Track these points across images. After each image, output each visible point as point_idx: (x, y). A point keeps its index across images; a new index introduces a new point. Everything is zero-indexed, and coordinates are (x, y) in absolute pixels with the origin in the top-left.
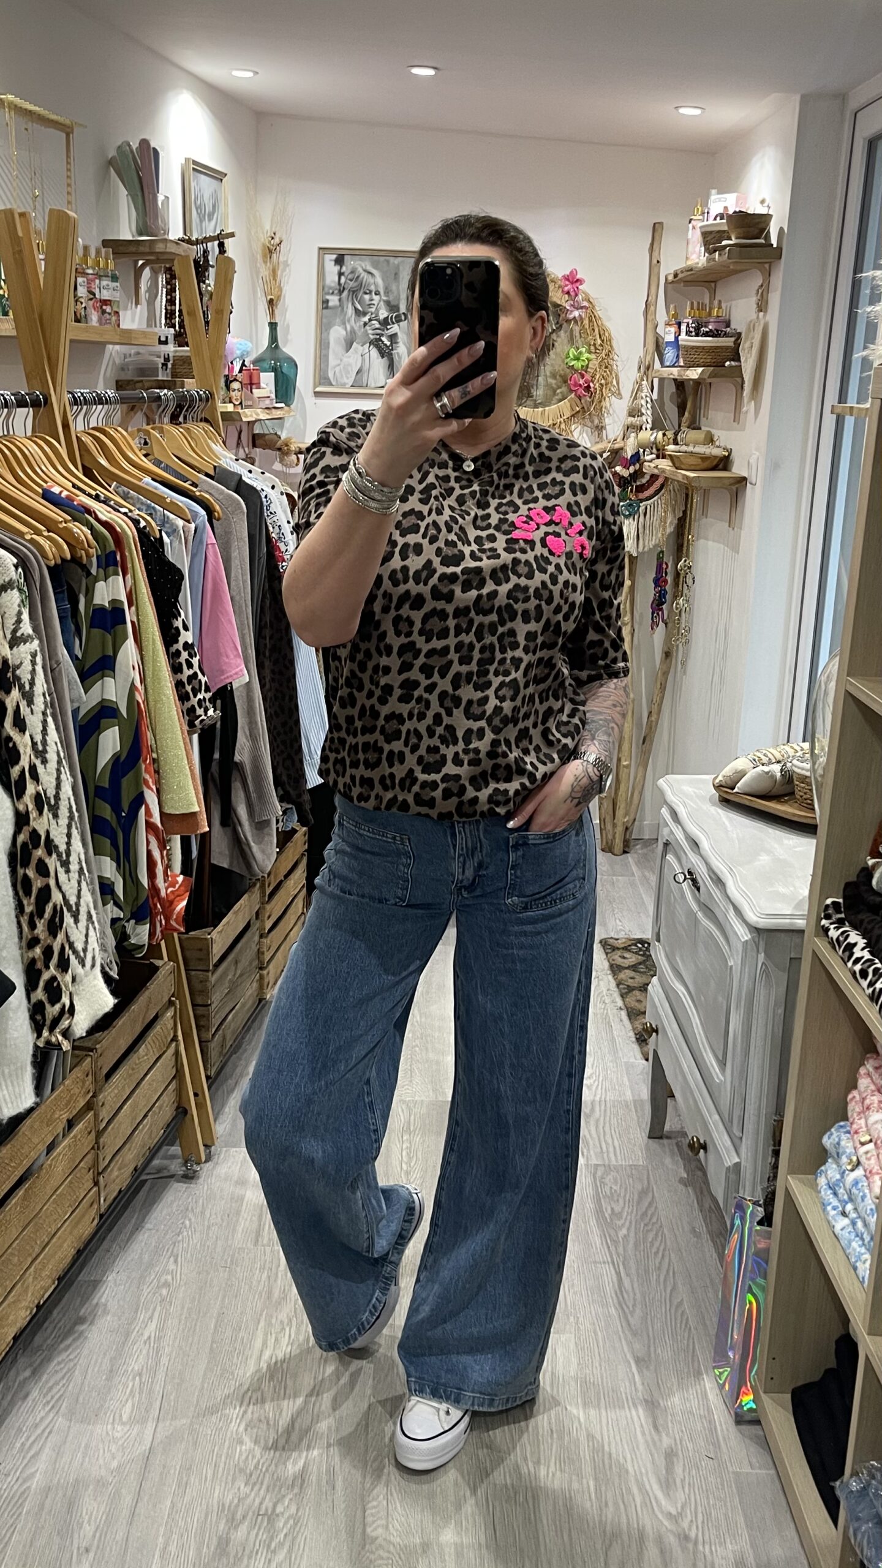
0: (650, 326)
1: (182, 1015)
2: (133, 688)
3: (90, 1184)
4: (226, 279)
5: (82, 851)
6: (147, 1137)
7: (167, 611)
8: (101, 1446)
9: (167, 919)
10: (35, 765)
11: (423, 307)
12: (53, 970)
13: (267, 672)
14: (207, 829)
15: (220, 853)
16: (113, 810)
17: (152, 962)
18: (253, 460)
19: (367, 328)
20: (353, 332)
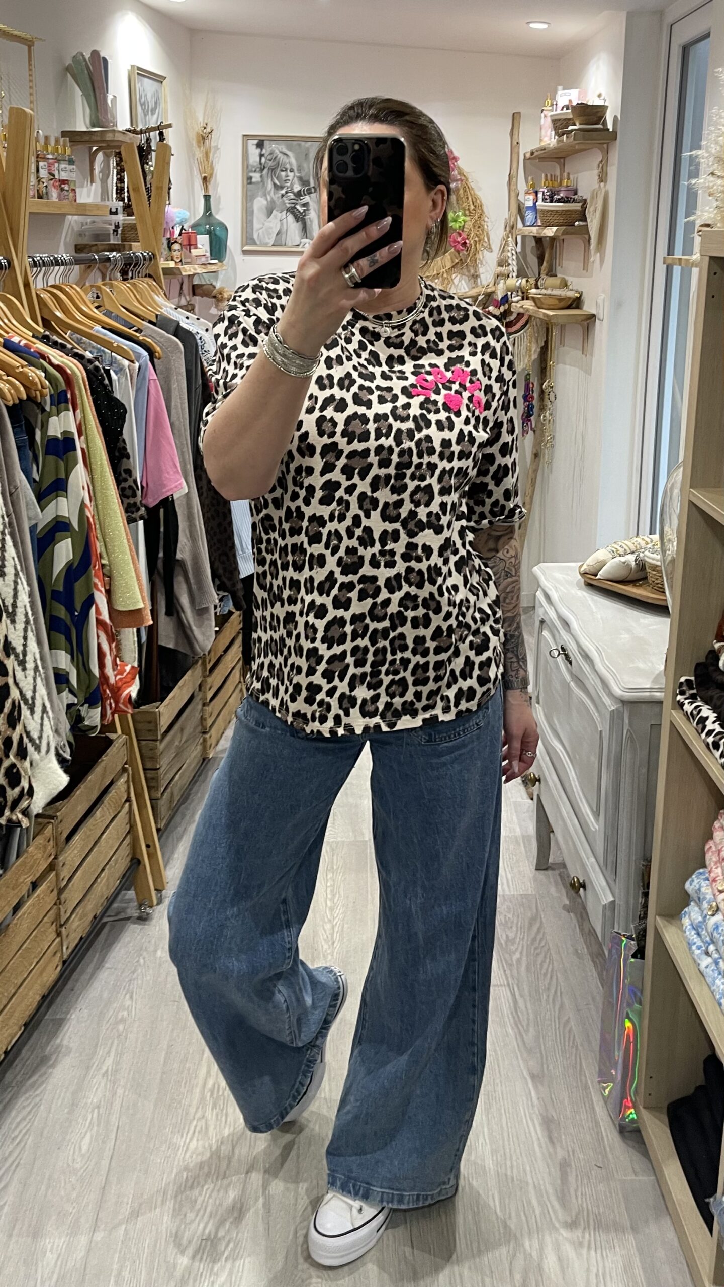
0: (513, 194)
1: (135, 780)
2: (83, 506)
3: (54, 935)
4: (164, 162)
5: (37, 651)
6: (104, 889)
7: (114, 437)
8: (62, 1178)
9: (117, 703)
12: (12, 758)
14: (151, 622)
15: (167, 636)
16: (67, 610)
17: (107, 737)
18: (190, 308)
19: (284, 198)
20: (273, 201)
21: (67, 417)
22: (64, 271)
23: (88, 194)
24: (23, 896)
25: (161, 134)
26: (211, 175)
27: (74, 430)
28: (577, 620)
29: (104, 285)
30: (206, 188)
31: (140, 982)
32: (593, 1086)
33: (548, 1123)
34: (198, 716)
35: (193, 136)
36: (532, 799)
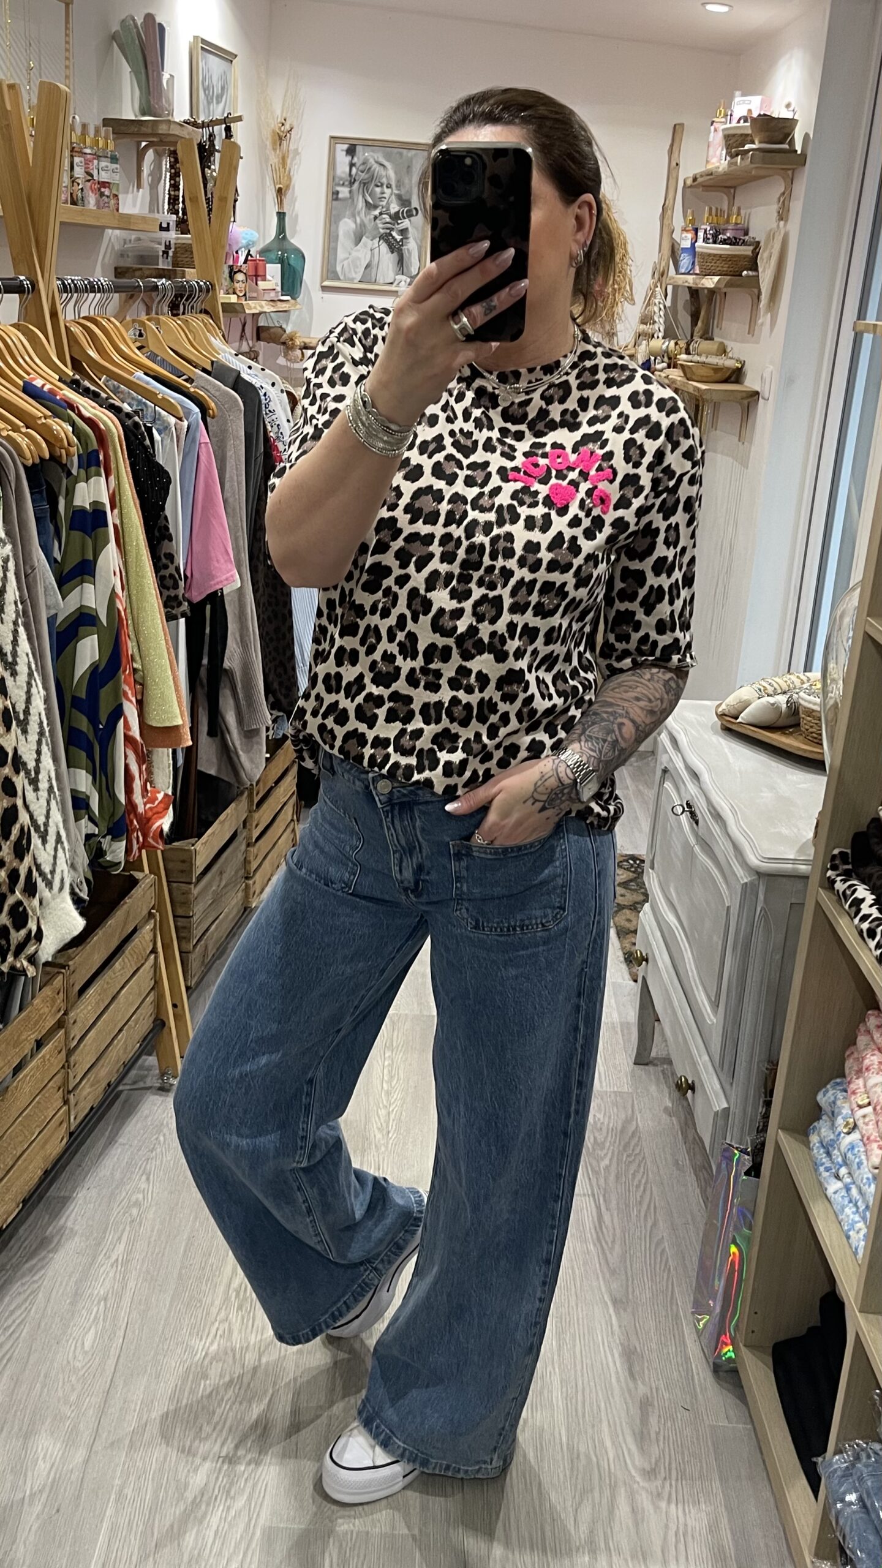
0: (666, 231)
1: (163, 928)
2: (114, 594)
3: (60, 1103)
4: (230, 165)
5: (52, 768)
6: (121, 1052)
7: (153, 513)
8: (61, 1376)
9: (145, 836)
10: (4, 678)
11: (436, 206)
12: (18, 895)
13: (261, 576)
14: (190, 743)
15: (208, 760)
16: (90, 722)
17: (131, 875)
18: (253, 355)
19: (378, 221)
20: (363, 225)
21: (98, 483)
22: (101, 299)
23: (133, 203)
24: (25, 1056)
25: (228, 129)
26: (288, 187)
27: (106, 500)
28: (709, 770)
29: (148, 320)
30: (281, 203)
31: (159, 1162)
32: (685, 1316)
33: (630, 1355)
34: (240, 857)
35: (267, 134)
36: (636, 981)
